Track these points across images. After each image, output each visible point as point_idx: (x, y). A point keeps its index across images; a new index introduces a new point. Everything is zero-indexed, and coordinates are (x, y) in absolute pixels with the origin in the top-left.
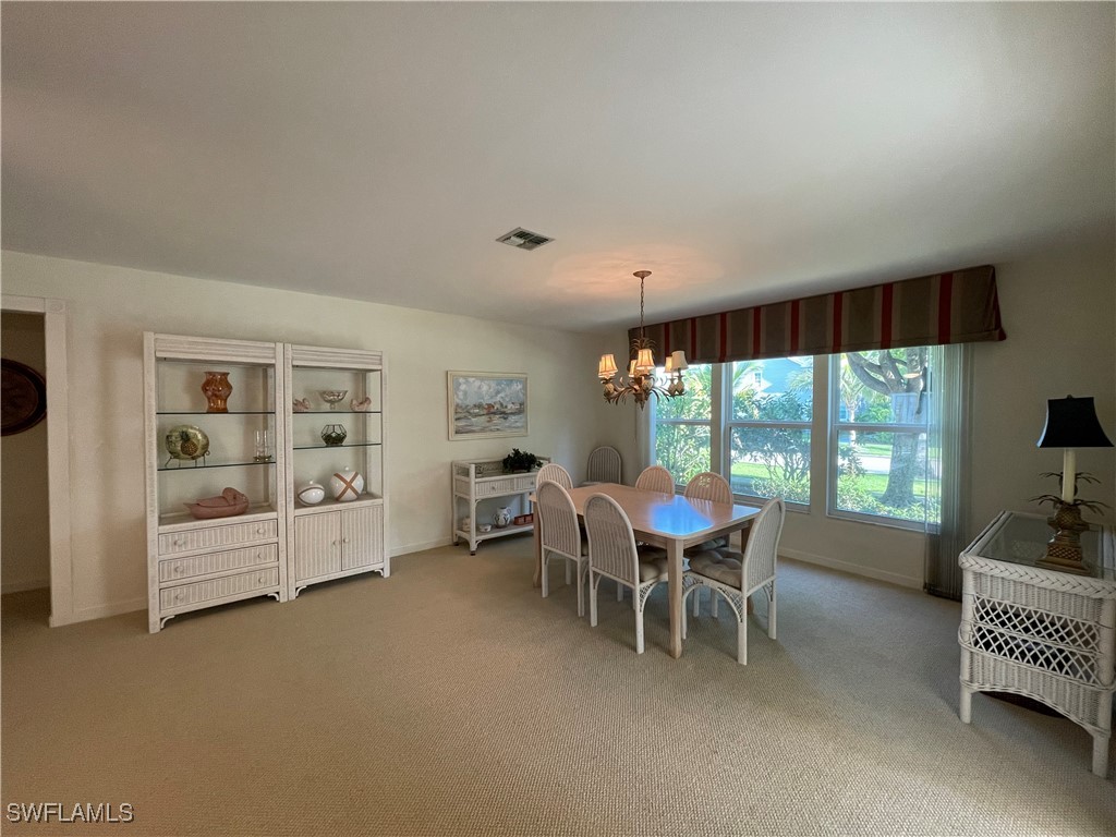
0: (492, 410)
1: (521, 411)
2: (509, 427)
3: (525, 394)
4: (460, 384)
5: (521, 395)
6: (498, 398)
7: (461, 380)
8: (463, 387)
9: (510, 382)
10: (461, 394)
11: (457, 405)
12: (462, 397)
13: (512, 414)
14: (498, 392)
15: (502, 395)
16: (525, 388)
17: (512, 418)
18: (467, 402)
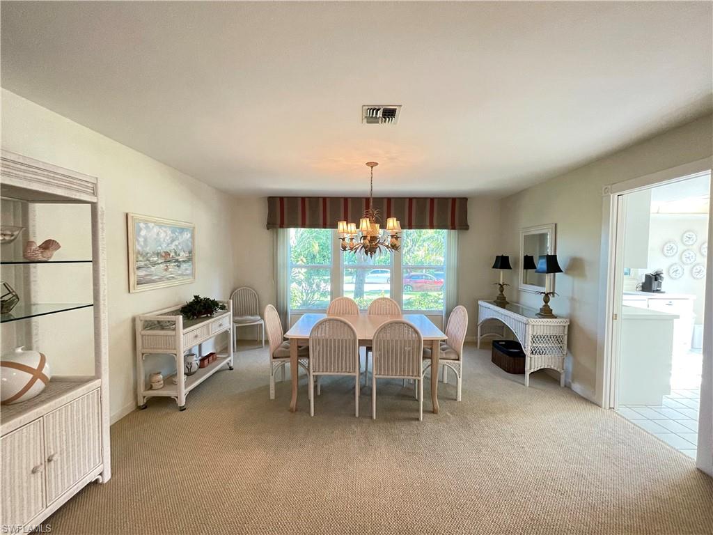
0: (168, 259)
1: (189, 259)
2: (182, 275)
3: (193, 243)
4: (141, 229)
5: (190, 244)
6: (173, 247)
7: (142, 225)
8: (143, 233)
9: (182, 230)
10: (141, 240)
11: (138, 253)
12: (142, 244)
13: (184, 261)
14: (173, 241)
15: (176, 243)
16: (193, 237)
17: (184, 266)
18: (147, 249)
